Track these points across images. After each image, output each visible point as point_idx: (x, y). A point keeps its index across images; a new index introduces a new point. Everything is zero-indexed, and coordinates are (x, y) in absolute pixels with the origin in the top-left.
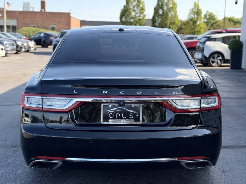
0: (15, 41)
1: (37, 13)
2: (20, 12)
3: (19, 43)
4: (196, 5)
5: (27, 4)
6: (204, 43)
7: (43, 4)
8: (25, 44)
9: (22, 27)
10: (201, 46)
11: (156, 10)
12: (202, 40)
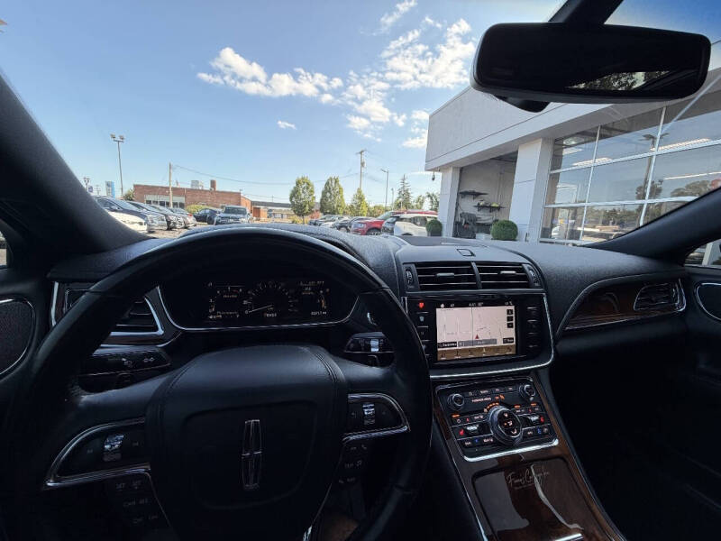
0: (166, 216)
1: (206, 191)
2: (188, 190)
3: (173, 218)
4: (359, 191)
5: (195, 182)
6: (394, 223)
7: (213, 184)
8: (181, 220)
9: (190, 205)
10: (389, 227)
11: (324, 194)
12: (390, 220)
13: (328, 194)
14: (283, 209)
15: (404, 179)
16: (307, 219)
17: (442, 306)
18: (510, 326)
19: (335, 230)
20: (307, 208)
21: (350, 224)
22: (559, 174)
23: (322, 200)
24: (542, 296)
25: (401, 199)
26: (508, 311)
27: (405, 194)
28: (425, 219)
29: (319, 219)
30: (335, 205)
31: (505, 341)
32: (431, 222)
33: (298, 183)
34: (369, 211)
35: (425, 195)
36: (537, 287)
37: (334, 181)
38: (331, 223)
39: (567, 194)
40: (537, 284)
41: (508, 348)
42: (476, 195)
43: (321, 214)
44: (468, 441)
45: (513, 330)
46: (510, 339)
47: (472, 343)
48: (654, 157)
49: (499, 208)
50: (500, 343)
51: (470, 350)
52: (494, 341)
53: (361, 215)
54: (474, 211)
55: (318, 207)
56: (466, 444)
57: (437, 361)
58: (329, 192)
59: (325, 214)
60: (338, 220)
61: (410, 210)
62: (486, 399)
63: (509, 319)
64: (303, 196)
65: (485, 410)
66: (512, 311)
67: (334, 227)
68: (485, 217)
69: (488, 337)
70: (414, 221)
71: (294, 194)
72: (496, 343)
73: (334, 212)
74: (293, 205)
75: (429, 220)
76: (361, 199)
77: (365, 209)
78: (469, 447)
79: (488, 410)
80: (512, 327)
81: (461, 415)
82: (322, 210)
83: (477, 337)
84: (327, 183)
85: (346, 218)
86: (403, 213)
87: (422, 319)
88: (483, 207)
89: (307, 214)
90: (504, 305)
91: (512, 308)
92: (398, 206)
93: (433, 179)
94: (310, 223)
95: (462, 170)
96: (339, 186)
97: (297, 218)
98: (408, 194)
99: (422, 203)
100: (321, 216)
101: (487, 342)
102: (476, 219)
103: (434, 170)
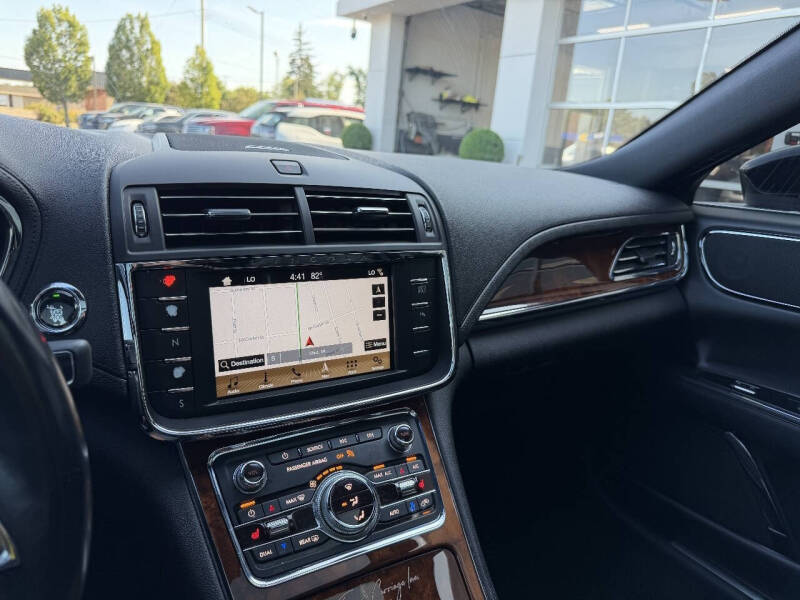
6: (275, 126)
10: (266, 135)
11: (114, 51)
12: (266, 119)
13: (125, 54)
14: (14, 83)
15: (300, 33)
16: (77, 109)
17: (227, 280)
18: (378, 316)
19: (145, 139)
20: (74, 83)
21: (180, 125)
22: (572, 45)
23: (109, 65)
24: (439, 257)
25: (294, 78)
26: (374, 288)
27: (303, 68)
28: (339, 120)
29: (106, 112)
30: (144, 80)
31: (369, 345)
32: (351, 128)
33: (43, 19)
34: (224, 97)
35: (344, 71)
36: (430, 240)
37: (137, 25)
38: (135, 123)
39: (588, 87)
40: (430, 234)
41: (376, 358)
42: (436, 75)
43: (110, 101)
44: (265, 549)
45: (385, 323)
46: (379, 341)
47: (300, 354)
48: (709, 30)
49: (476, 106)
50: (359, 350)
51: (293, 369)
52: (348, 347)
53: (208, 106)
54: (432, 109)
55: (101, 84)
56: (262, 555)
57: (215, 399)
58: (129, 49)
59: (119, 101)
60: (153, 114)
61: (310, 100)
62: (317, 462)
63: (378, 303)
64: (60, 53)
65: (313, 484)
66: (382, 287)
67: (143, 130)
68: (453, 123)
69: (333, 341)
70: (317, 123)
71: (36, 46)
72: (351, 351)
73: (142, 96)
74: (34, 75)
75: (347, 123)
76: (205, 69)
77: (216, 95)
78: (268, 560)
79: (318, 483)
80: (383, 318)
81: (259, 500)
82: (111, 90)
83: (310, 342)
84: (121, 28)
85: (171, 112)
86: (294, 105)
87: (172, 311)
88: (450, 101)
89: (74, 98)
90: (365, 276)
91: (384, 280)
92: (289, 90)
93: (354, 36)
94: (84, 122)
95: (408, 21)
96: (150, 35)
97: (51, 109)
98: (310, 67)
99: (338, 88)
100: (111, 103)
101: (332, 349)
102: (435, 125)
103: (355, 15)
